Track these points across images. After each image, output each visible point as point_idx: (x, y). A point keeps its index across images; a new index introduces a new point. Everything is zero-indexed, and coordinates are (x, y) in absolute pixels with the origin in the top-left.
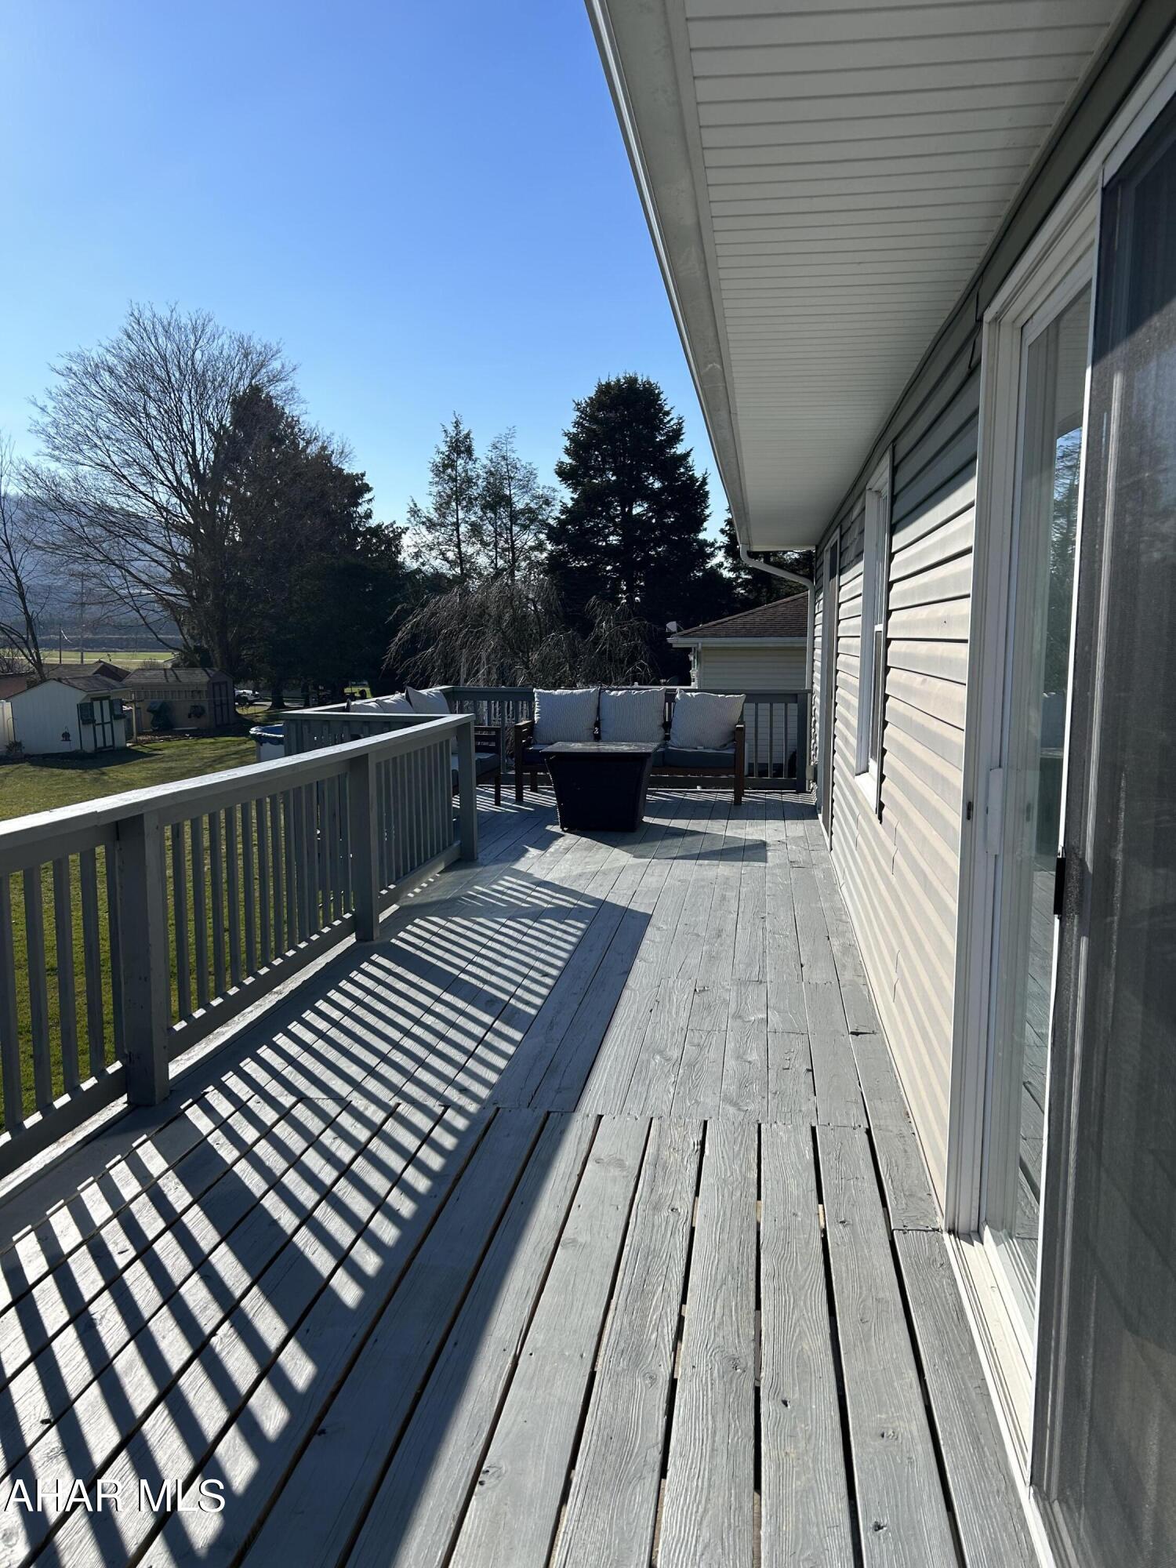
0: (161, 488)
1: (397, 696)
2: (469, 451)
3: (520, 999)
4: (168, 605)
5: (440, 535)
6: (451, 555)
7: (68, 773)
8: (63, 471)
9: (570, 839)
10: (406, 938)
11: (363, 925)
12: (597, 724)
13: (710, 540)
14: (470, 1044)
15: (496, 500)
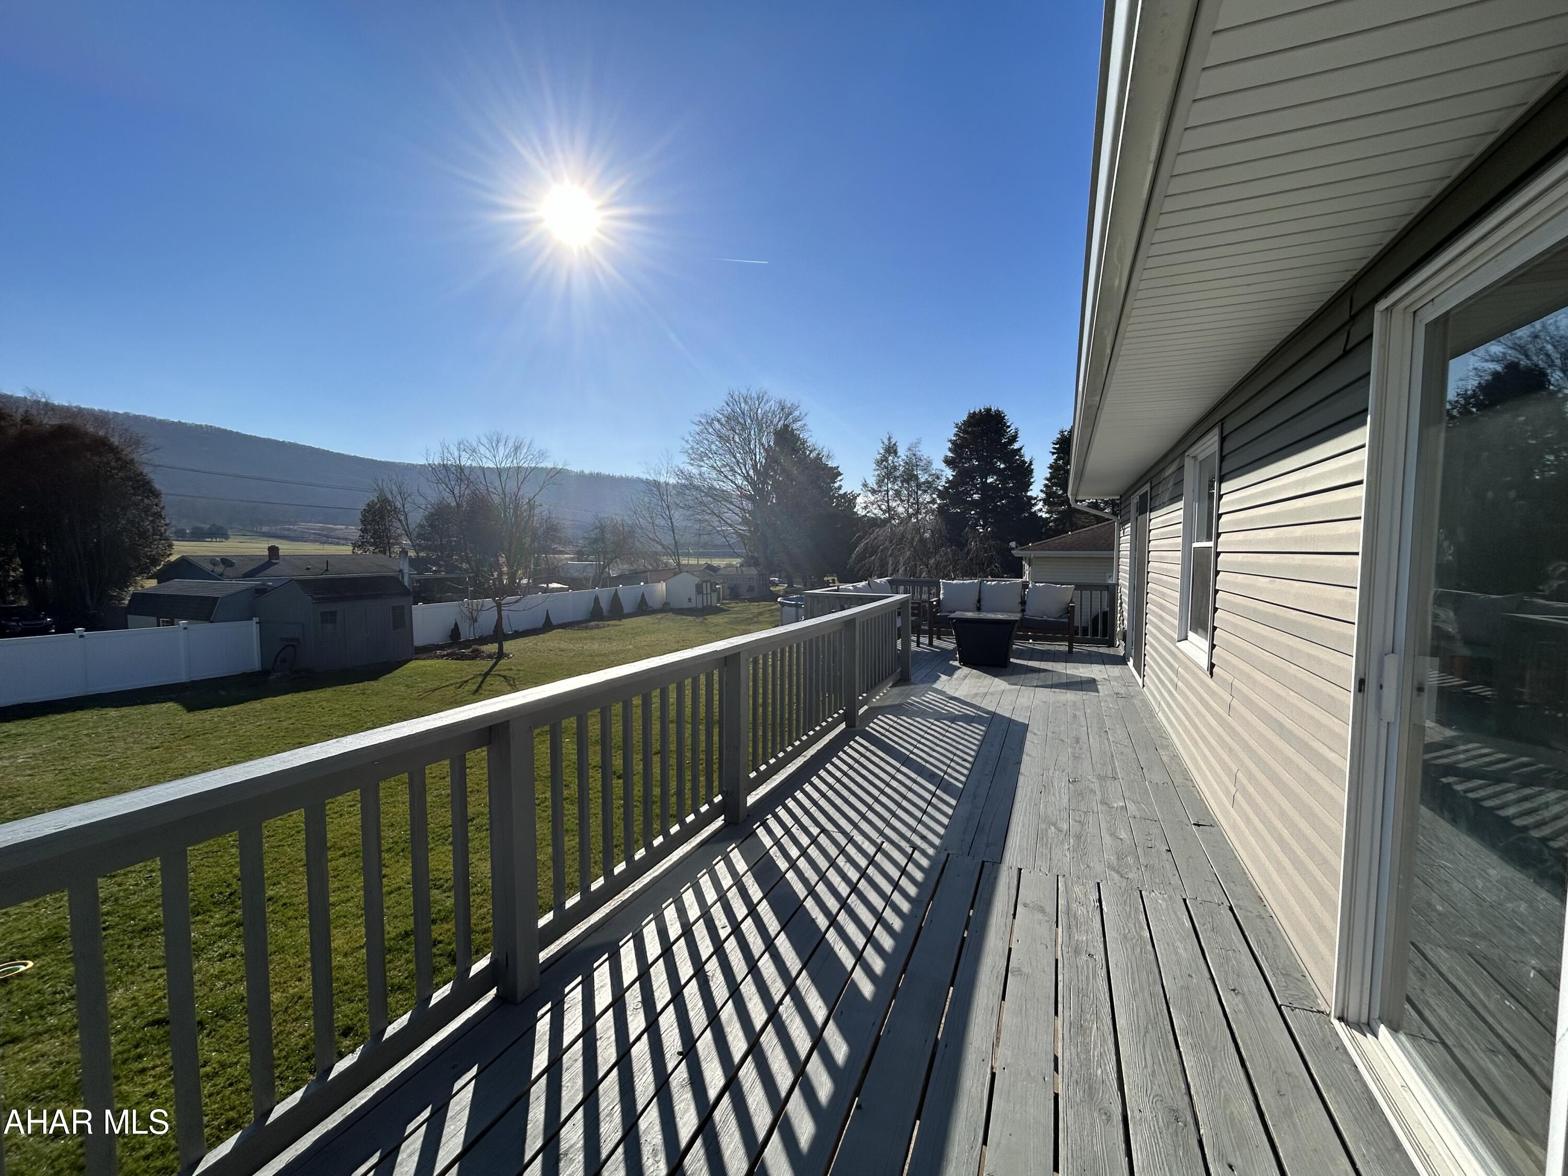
0: (739, 477)
1: (864, 583)
2: (895, 452)
3: (950, 776)
4: (740, 535)
5: (879, 497)
6: (883, 507)
7: (690, 618)
8: (695, 471)
9: (965, 670)
10: (876, 726)
11: (850, 717)
12: (979, 601)
13: (1035, 496)
14: (923, 805)
15: (909, 477)
